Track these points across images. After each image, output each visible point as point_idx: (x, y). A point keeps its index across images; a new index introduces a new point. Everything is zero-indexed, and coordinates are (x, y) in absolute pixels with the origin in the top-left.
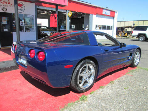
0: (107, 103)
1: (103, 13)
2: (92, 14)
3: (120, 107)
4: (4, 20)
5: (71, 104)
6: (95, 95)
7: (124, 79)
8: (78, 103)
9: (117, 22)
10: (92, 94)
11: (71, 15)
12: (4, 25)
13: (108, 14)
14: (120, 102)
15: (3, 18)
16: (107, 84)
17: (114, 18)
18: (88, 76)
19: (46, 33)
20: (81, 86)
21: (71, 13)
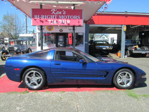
18: (36, 80)
19: (101, 48)
20: (29, 85)
21: (126, 27)
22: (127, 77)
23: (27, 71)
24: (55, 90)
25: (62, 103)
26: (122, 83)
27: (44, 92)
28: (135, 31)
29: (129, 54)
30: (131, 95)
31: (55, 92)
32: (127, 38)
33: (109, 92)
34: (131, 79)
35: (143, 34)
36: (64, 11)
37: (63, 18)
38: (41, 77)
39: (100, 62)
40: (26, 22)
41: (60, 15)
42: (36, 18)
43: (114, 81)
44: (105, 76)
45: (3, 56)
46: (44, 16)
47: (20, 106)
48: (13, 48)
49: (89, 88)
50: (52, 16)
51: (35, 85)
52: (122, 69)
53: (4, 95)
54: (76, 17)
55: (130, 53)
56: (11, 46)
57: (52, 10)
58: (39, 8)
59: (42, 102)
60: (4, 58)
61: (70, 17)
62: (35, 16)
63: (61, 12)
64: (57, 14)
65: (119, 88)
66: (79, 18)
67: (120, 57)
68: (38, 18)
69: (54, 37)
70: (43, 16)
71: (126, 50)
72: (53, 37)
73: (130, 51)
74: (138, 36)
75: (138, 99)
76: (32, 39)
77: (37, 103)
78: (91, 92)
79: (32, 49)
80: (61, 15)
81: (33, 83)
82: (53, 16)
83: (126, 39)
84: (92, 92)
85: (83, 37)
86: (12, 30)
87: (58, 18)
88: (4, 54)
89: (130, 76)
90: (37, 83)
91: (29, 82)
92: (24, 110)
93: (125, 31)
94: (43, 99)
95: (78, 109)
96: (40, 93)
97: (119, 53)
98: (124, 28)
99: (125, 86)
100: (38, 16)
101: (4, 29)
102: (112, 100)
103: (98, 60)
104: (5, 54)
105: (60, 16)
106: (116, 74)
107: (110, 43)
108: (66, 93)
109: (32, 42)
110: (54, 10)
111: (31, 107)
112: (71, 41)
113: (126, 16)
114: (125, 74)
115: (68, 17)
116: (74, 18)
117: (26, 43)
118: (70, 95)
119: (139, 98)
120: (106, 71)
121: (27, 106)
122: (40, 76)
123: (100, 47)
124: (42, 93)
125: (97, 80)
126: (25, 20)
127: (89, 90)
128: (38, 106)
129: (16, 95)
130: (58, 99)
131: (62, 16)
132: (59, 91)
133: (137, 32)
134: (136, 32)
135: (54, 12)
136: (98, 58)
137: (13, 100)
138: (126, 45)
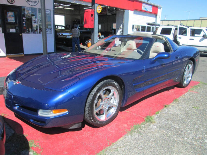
0: (179, 124)
1: (143, 8)
2: (129, 10)
3: (197, 128)
4: (10, 16)
5: (137, 126)
6: (162, 116)
7: (189, 97)
8: (145, 125)
9: (161, 21)
10: (158, 115)
11: (101, 10)
12: (11, 23)
13: (149, 11)
14: (194, 123)
15: (10, 14)
16: (170, 102)
17: (156, 15)
19: (65, 36)
93: (99, 12)
123: (64, 34)
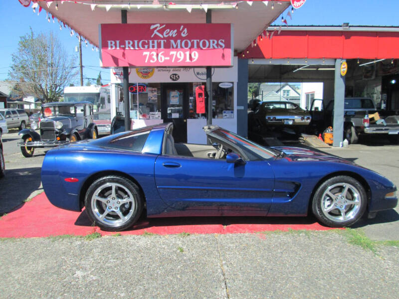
4: (173, 97)
11: (346, 70)
15: (173, 94)
18: (119, 206)
19: (281, 120)
20: (101, 218)
21: (346, 65)
22: (347, 198)
23: (95, 183)
24: (165, 231)
25: (185, 261)
26: (336, 213)
27: (138, 235)
28: (372, 75)
29: (354, 137)
30: (356, 242)
31: (167, 236)
32: (349, 93)
33: (301, 235)
34: (356, 201)
35: (393, 82)
36: (183, 29)
37: (181, 47)
38: (132, 199)
39: (278, 159)
40: (81, 55)
41: (172, 38)
42: (112, 47)
43: (315, 207)
44: (291, 195)
45: (26, 145)
46: (131, 43)
47: (85, 269)
48: (50, 124)
49: (250, 225)
50: (153, 42)
51: (117, 217)
52: (335, 178)
53: (42, 243)
54: (214, 42)
55: (357, 133)
56: (46, 119)
57: (152, 27)
58: (119, 21)
59: (135, 258)
60: (29, 152)
61: (198, 44)
62: (109, 42)
63: (176, 31)
64: (166, 36)
65: (326, 224)
66: (223, 45)
67: (331, 145)
68: (116, 47)
69: (156, 93)
70: (129, 43)
71: (347, 125)
72: (153, 95)
73: (357, 128)
74: (379, 89)
75: (374, 251)
76: (98, 99)
77: (125, 261)
78: (257, 235)
79: (99, 126)
80: (175, 39)
81: (111, 214)
82: (156, 41)
83: (346, 96)
84: (258, 233)
85: (231, 93)
86: (43, 77)
87: (168, 46)
88: (27, 140)
89: (356, 195)
90: (120, 214)
91: (102, 211)
92: (94, 278)
93: (344, 74)
94: (139, 251)
95: (224, 275)
96: (130, 237)
97: (328, 134)
98: (342, 69)
99: (341, 219)
100: (118, 42)
101: (23, 75)
102: (308, 253)
103: (273, 153)
104: (31, 139)
105: (172, 41)
106: (319, 190)
107: (303, 106)
108: (192, 237)
109: (98, 107)
110: (158, 25)
111: (110, 270)
112: (203, 104)
113: (348, 35)
114: (341, 189)
115: (193, 44)
116: (209, 47)
117: (84, 110)
118: (204, 243)
119: (378, 249)
120: (293, 183)
121: (101, 267)
122: (129, 196)
123: (278, 117)
124: (134, 238)
125: (271, 203)
126: (76, 50)
127: (251, 230)
128: (128, 269)
129: (71, 243)
130: (175, 252)
131: (179, 41)
132: (175, 233)
133: (376, 76)
134: (373, 77)
135: (158, 31)
136: (272, 150)
137: (64, 253)
138: (346, 113)
